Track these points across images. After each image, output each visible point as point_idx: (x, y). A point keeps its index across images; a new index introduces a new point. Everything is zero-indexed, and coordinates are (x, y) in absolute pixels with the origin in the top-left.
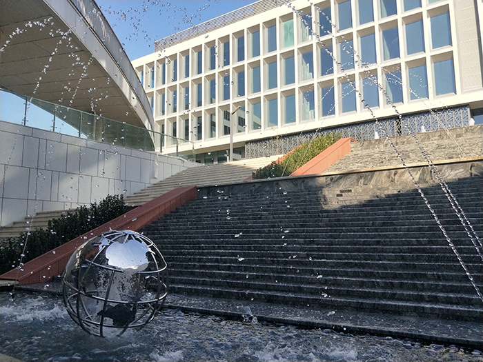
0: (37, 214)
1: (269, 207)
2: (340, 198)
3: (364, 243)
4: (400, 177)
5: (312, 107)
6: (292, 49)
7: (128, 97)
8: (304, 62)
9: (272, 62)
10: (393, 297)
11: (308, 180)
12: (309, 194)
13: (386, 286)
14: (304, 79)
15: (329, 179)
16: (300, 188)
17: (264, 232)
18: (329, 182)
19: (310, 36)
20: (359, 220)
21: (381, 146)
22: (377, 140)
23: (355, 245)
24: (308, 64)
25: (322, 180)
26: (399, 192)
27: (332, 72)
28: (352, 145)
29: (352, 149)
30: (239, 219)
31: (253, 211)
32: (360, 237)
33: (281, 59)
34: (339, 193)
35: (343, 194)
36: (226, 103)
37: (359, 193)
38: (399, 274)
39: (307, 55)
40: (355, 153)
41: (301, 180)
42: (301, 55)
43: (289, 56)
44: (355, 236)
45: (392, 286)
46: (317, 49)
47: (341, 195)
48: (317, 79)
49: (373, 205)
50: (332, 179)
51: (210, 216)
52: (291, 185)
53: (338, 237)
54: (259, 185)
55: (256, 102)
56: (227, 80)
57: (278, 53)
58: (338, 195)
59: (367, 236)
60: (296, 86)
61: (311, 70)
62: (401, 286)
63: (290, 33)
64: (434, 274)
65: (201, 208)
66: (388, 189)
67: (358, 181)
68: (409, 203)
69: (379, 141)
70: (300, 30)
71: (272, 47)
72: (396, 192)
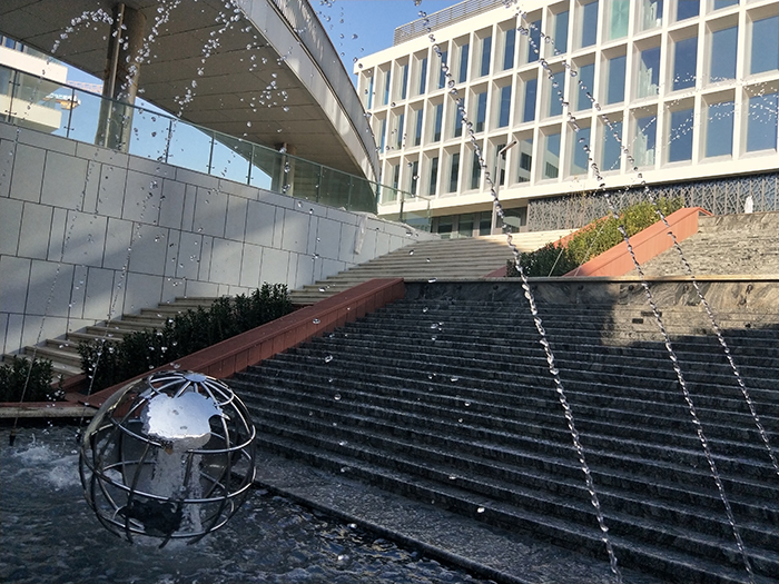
0: (177, 299)
1: (510, 329)
2: (638, 327)
3: (651, 423)
4: (757, 296)
5: (651, 144)
6: (623, 42)
7: (333, 120)
8: (644, 65)
9: (586, 63)
10: (668, 543)
11: (590, 287)
12: (585, 313)
13: (664, 517)
14: (642, 95)
15: (626, 288)
16: (573, 300)
17: (486, 376)
18: (625, 293)
19: (659, 20)
20: (656, 374)
21: (756, 226)
22: (749, 215)
23: (634, 423)
24: (651, 70)
25: (615, 288)
26: (748, 326)
27: (693, 84)
28: (701, 221)
29: (701, 229)
30: (453, 346)
31: (481, 334)
32: (648, 409)
33: (602, 60)
34: (638, 316)
35: (645, 319)
36: (501, 132)
37: (673, 321)
38: (695, 497)
39: (650, 53)
40: (704, 235)
41: (578, 286)
42: (638, 54)
43: (617, 56)
44: (638, 407)
45: (674, 519)
46: (669, 43)
47: (641, 321)
48: (664, 96)
49: (691, 348)
50: (631, 289)
51: (411, 333)
52: (559, 292)
53: (609, 403)
54: (504, 287)
55: (553, 133)
56: (506, 93)
57: (598, 48)
58: (635, 321)
59: (659, 410)
60: (626, 106)
61: (655, 80)
62: (691, 523)
63: (623, 15)
64: (761, 510)
65: (402, 318)
66: (727, 318)
67: (678, 296)
68: (759, 352)
69: (751, 217)
70: (642, 9)
71: (589, 37)
72: (742, 326)
